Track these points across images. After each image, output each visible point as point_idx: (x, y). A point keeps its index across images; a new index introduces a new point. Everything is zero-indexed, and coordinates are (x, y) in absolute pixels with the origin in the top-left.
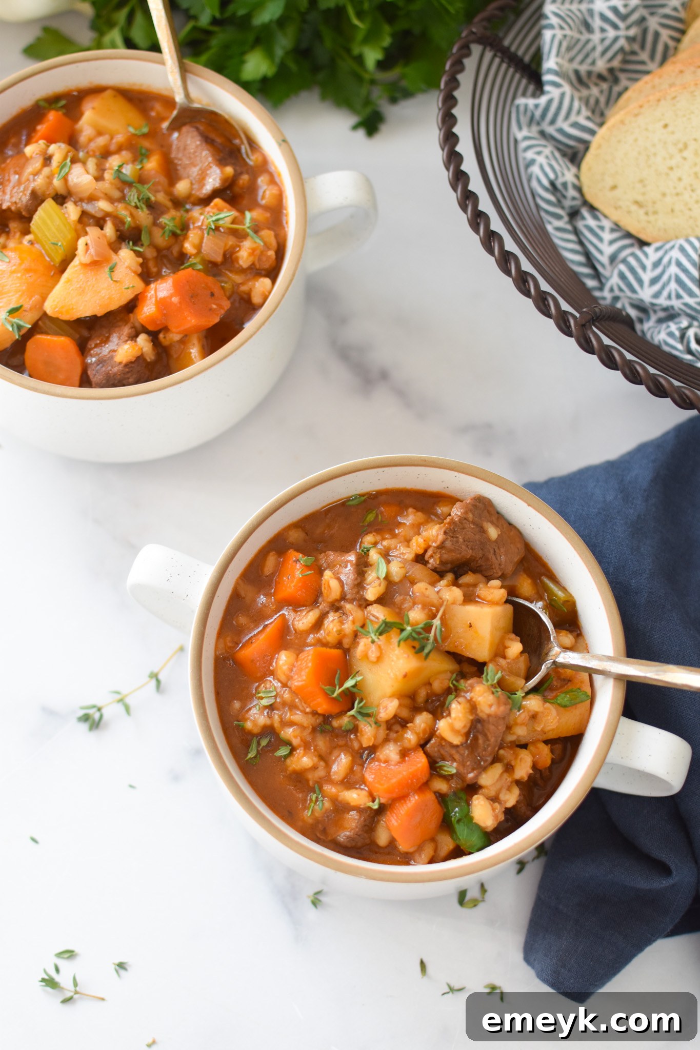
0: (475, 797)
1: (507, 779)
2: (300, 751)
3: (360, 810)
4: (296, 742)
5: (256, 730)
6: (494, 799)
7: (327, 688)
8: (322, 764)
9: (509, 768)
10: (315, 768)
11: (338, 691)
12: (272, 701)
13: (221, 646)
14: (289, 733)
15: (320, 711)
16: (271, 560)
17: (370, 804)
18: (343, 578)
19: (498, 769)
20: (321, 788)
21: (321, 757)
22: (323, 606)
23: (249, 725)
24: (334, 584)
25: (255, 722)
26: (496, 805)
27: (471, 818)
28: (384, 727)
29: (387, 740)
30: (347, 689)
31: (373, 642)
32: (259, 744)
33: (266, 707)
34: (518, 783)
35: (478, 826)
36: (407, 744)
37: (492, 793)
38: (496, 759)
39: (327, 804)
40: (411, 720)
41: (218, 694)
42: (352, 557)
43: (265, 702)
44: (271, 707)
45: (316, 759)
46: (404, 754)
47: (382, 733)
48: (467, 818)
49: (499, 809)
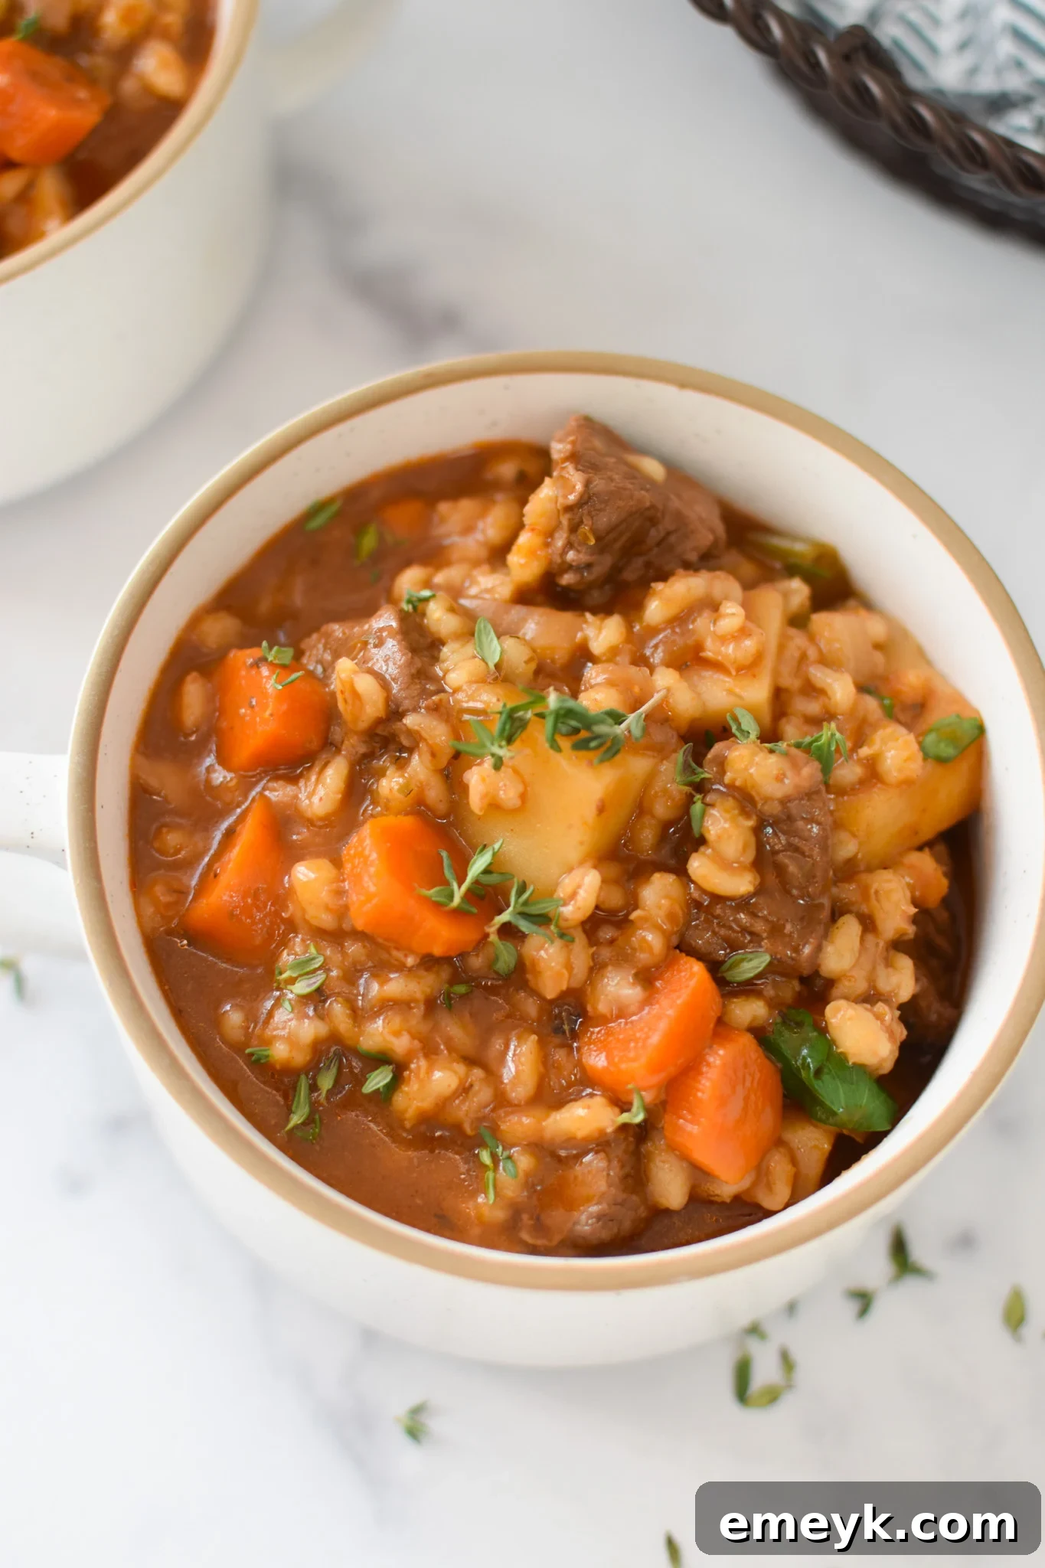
0: (829, 1010)
1: (876, 945)
2: (419, 1065)
3: (601, 1144)
4: (401, 1045)
5: (300, 1058)
6: (870, 998)
7: (433, 893)
8: (478, 1073)
9: (868, 924)
10: (465, 1090)
11: (459, 893)
12: (319, 979)
13: (149, 910)
14: (378, 1033)
15: (437, 951)
16: (194, 695)
17: (625, 1118)
18: (380, 666)
19: (849, 930)
20: (495, 1130)
21: (471, 1061)
22: (353, 745)
23: (280, 1052)
24: (366, 685)
25: (291, 1040)
26: (881, 1007)
27: (842, 1059)
28: (580, 939)
29: (596, 969)
30: (476, 882)
31: (499, 764)
32: (314, 1087)
33: (305, 999)
34: (898, 945)
35: (861, 1068)
36: (643, 957)
37: (861, 986)
38: (837, 913)
39: (525, 1162)
40: (633, 903)
41: (178, 1014)
42: (385, 620)
43: (302, 987)
44: (318, 997)
45: (461, 1068)
46: (647, 978)
47: (581, 955)
48: (834, 1060)
49: (890, 1014)
